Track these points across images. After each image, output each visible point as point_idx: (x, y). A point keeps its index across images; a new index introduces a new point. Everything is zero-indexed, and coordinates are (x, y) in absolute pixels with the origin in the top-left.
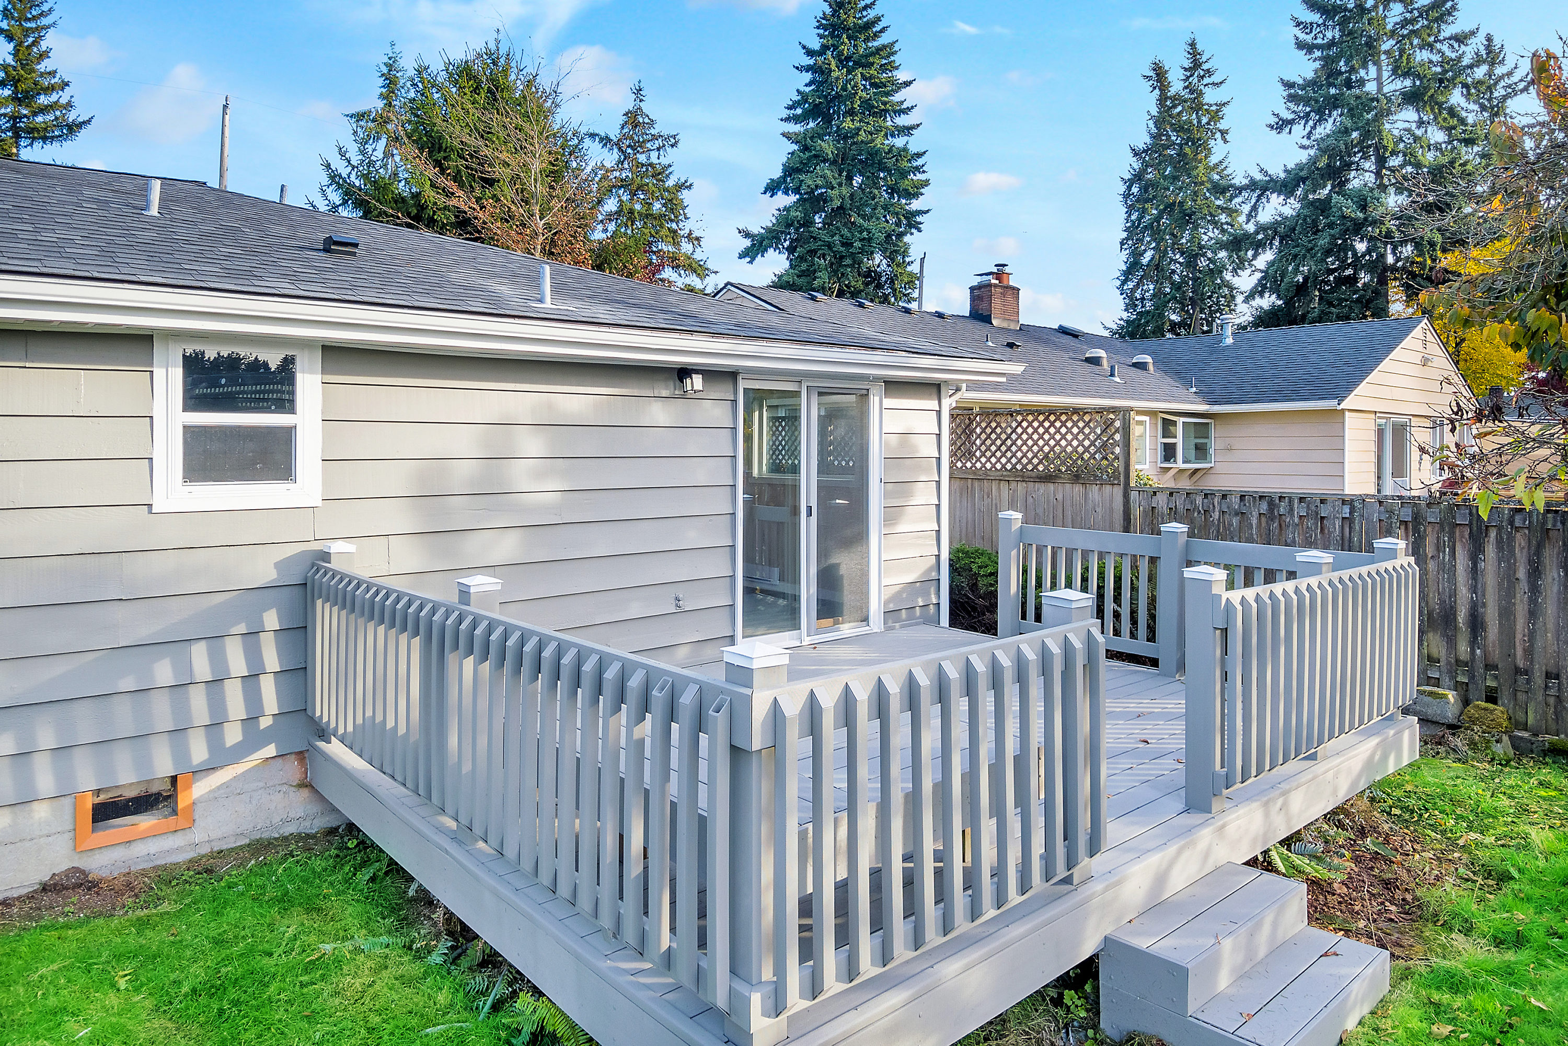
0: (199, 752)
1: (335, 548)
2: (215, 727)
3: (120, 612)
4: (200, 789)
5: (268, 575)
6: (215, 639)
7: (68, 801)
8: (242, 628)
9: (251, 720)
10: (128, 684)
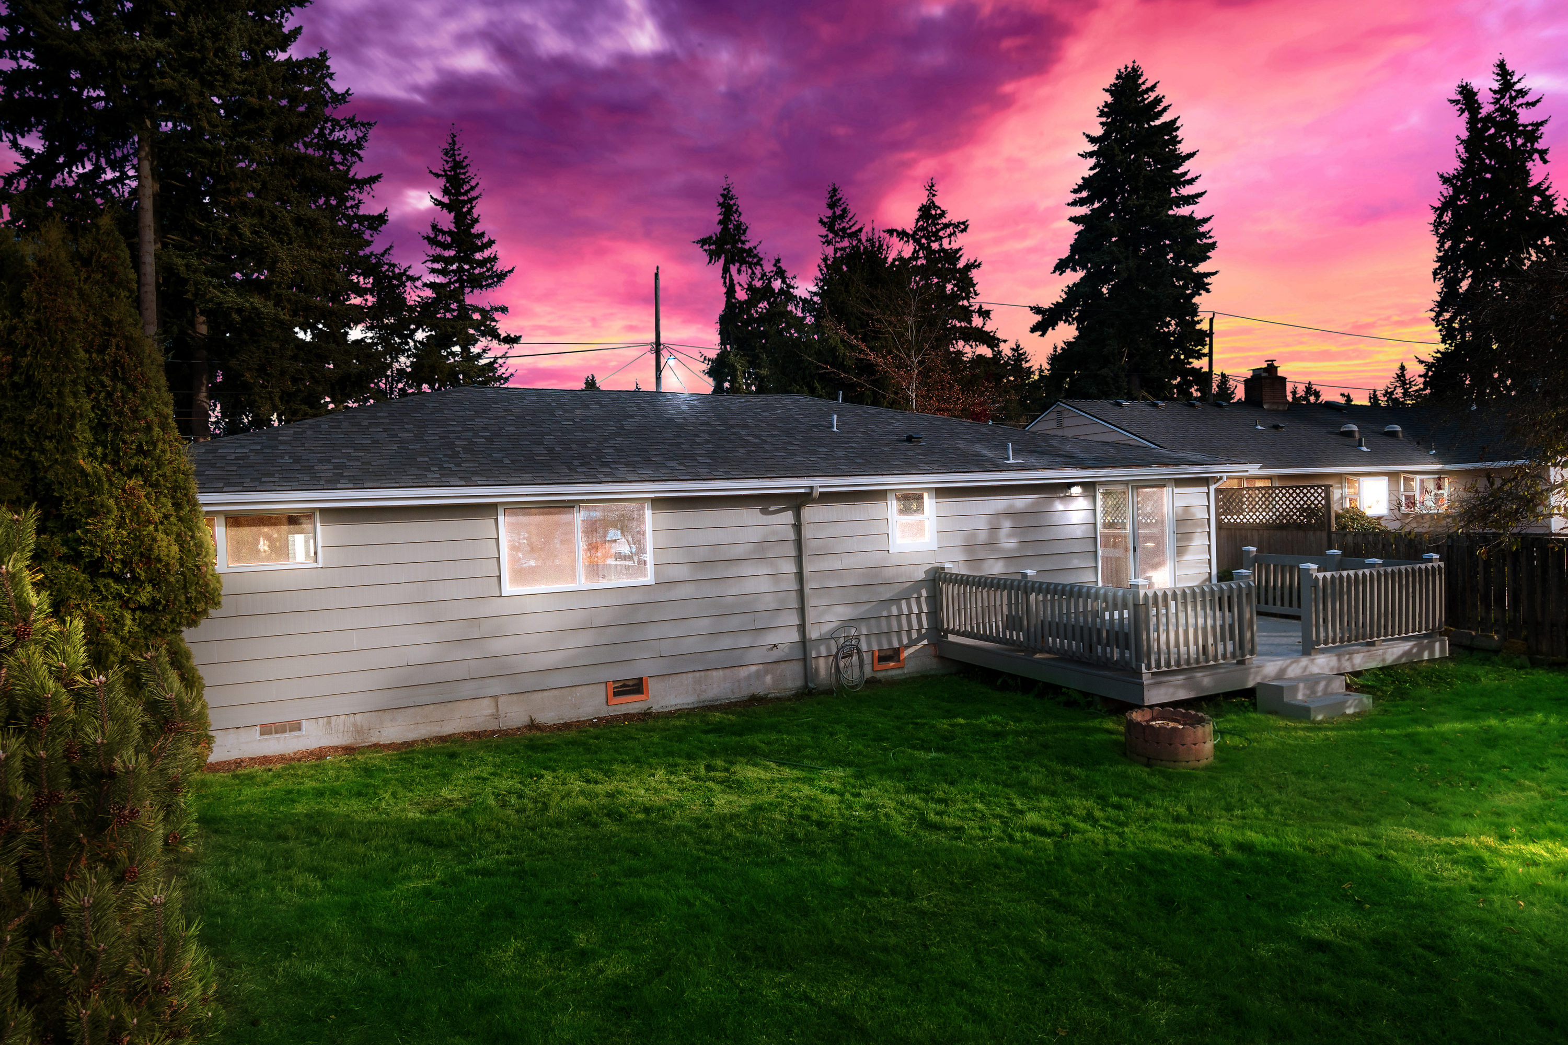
0: (905, 641)
1: (947, 565)
2: (909, 632)
3: (881, 588)
4: (907, 653)
5: (922, 576)
6: (908, 599)
7: (870, 653)
8: (915, 596)
9: (919, 631)
10: (885, 614)
